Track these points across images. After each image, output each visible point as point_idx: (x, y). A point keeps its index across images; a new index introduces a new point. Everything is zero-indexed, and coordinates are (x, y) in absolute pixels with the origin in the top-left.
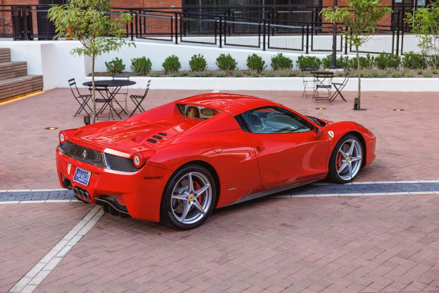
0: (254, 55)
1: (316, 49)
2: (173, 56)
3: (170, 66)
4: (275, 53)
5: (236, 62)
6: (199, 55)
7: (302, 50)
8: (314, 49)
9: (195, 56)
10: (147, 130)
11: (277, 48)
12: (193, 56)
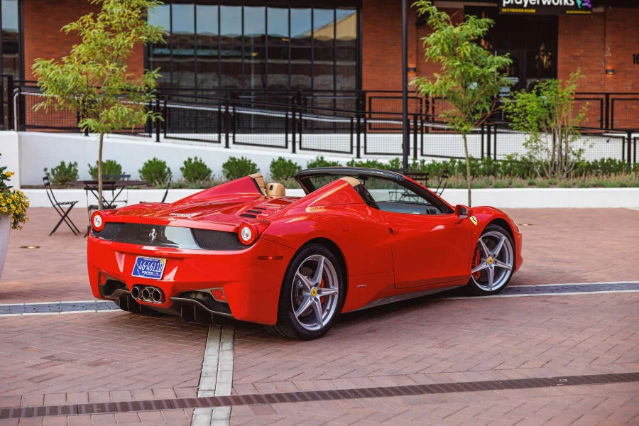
0: (280, 159)
1: (371, 152)
2: (154, 159)
3: (156, 173)
4: (312, 157)
5: (257, 168)
6: (196, 158)
7: (351, 153)
8: (368, 151)
9: (190, 160)
11: (313, 150)
12: (187, 160)
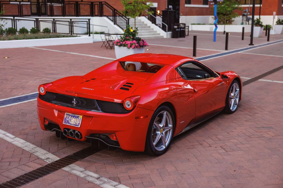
10: (104, 80)
